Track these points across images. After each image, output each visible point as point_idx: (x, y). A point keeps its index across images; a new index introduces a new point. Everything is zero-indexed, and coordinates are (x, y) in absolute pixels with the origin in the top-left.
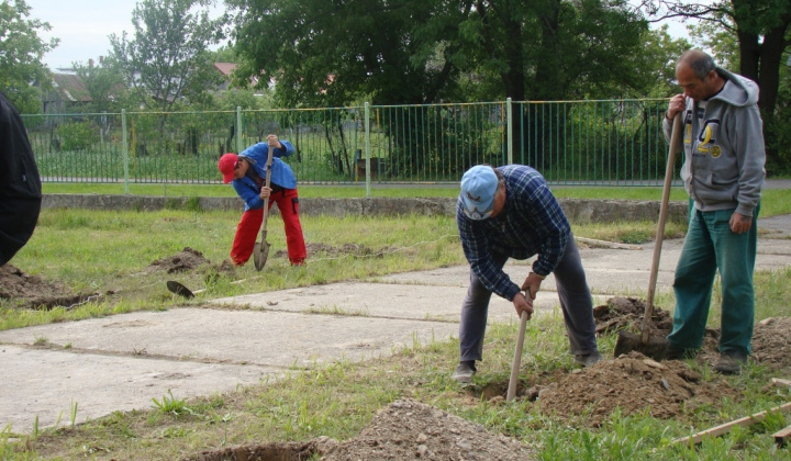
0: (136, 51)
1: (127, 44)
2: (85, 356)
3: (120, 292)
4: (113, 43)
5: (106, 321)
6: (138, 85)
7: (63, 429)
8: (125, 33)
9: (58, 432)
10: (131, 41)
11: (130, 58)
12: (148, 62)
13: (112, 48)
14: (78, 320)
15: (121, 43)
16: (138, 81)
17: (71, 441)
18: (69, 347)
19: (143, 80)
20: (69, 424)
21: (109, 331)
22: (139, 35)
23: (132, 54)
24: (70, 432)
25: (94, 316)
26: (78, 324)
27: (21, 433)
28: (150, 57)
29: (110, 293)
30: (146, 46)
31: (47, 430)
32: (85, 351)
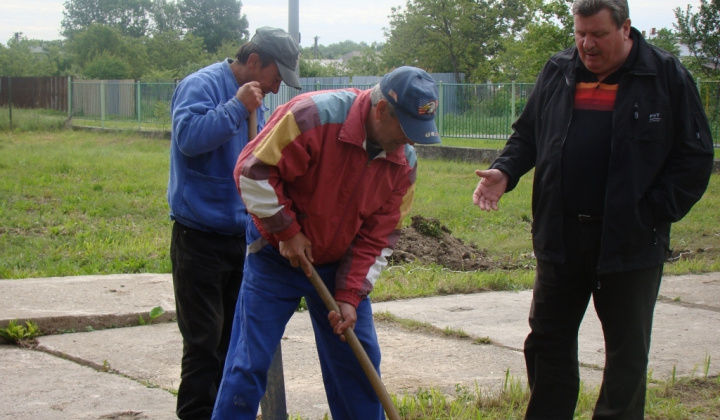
0: (699, 23)
1: (691, 17)
2: (696, 311)
3: (710, 251)
4: (678, 16)
5: (705, 278)
6: (698, 54)
7: (697, 380)
8: (689, 7)
9: (692, 382)
10: (694, 14)
11: (692, 29)
12: (710, 33)
13: (676, 21)
14: (678, 275)
15: (685, 15)
16: (699, 51)
17: (705, 392)
18: (677, 301)
19: (704, 49)
20: (701, 375)
21: (711, 287)
22: (703, 8)
23: (695, 25)
24: (703, 383)
25: (693, 272)
26: (679, 279)
27: (658, 379)
28: (712, 29)
29: (701, 251)
30: (709, 18)
31: (682, 379)
32: (693, 306)
